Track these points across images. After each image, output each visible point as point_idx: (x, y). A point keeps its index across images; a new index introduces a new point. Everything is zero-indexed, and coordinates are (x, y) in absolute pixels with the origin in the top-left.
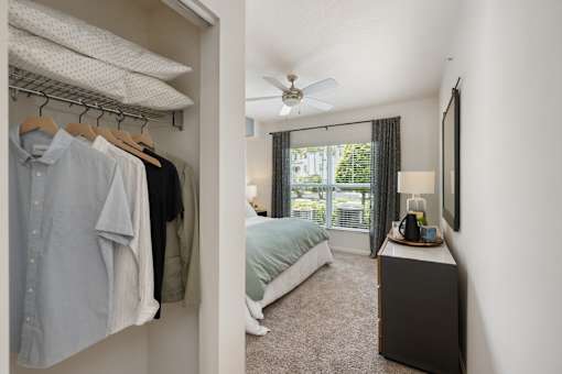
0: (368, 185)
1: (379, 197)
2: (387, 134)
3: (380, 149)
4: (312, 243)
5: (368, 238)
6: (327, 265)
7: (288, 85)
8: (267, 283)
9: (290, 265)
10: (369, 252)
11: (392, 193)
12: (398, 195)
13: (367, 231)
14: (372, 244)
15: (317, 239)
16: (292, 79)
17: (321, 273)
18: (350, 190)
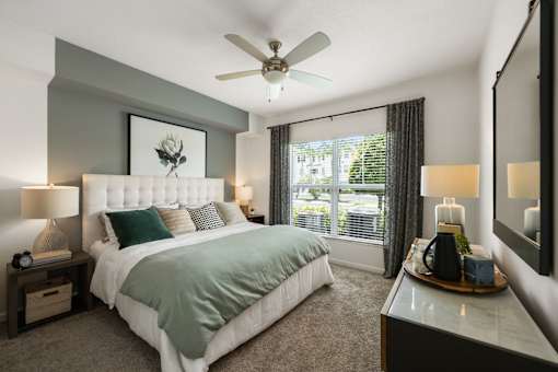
0: (382, 186)
1: (397, 201)
2: (407, 120)
3: (398, 141)
4: (302, 260)
5: (381, 251)
6: (326, 287)
7: (270, 54)
8: (216, 328)
9: (263, 294)
10: (383, 270)
11: (412, 195)
12: (421, 200)
13: (381, 243)
14: (386, 260)
15: (312, 254)
16: (275, 46)
17: (316, 299)
18: (364, 191)
